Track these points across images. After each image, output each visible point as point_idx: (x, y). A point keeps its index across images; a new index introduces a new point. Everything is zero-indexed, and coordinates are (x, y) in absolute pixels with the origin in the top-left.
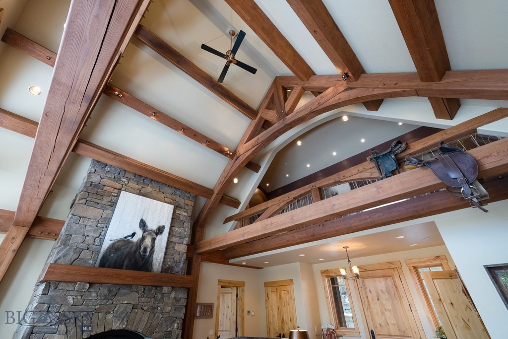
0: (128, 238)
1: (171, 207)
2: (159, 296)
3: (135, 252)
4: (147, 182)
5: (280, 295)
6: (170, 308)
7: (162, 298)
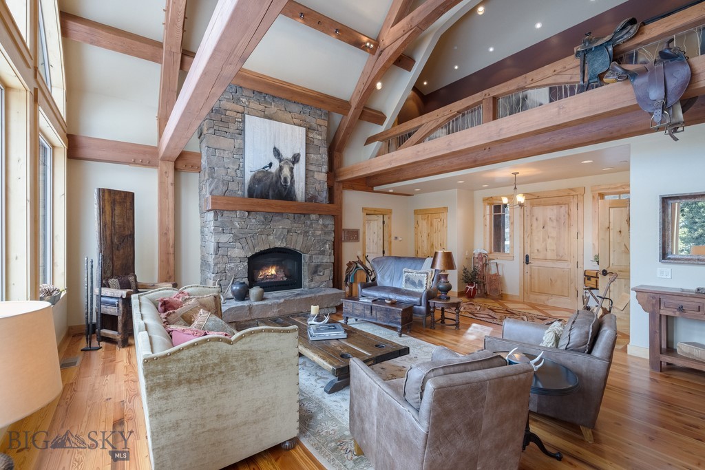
0: (266, 169)
1: (303, 130)
2: (309, 222)
3: (277, 182)
4: (269, 100)
5: (431, 222)
6: (320, 232)
7: (311, 224)
